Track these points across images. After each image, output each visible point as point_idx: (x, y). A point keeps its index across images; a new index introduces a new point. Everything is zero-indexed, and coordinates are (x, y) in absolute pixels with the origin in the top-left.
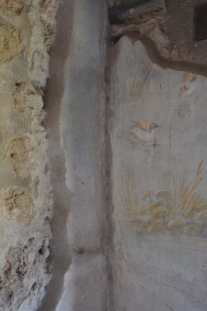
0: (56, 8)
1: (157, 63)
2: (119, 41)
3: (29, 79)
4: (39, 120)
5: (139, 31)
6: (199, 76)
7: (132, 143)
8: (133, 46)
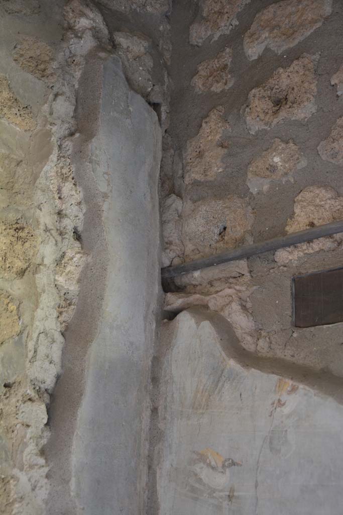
0: (79, 267)
1: (235, 357)
2: (175, 318)
3: (27, 376)
4: (37, 445)
5: (208, 305)
6: (301, 386)
7: (193, 490)
8: (198, 328)
